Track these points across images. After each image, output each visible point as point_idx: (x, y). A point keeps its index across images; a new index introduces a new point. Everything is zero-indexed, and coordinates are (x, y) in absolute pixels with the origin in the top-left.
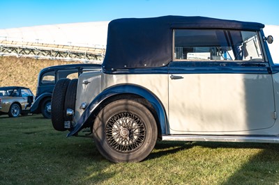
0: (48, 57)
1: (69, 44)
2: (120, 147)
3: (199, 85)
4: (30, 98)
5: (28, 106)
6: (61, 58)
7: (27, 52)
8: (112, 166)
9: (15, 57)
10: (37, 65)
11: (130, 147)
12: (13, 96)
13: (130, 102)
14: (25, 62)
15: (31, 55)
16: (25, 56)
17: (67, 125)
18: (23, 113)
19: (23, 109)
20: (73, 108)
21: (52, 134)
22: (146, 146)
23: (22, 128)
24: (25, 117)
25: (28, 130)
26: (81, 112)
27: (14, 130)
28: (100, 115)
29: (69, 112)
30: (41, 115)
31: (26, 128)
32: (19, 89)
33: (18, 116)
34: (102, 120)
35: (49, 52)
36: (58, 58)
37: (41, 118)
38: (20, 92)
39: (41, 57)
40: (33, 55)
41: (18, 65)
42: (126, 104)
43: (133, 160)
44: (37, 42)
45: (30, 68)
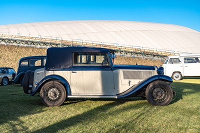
0: (26, 45)
1: (39, 37)
2: (51, 100)
3: (83, 75)
4: (14, 75)
5: (12, 79)
6: (34, 46)
7: (12, 42)
8: (47, 108)
9: (4, 45)
10: (18, 50)
11: (55, 100)
12: (4, 73)
13: (55, 82)
14: (11, 48)
15: (15, 44)
16: (11, 44)
17: (29, 91)
18: (10, 83)
19: (10, 80)
20: (32, 84)
21: (25, 95)
22: (61, 100)
23: (10, 92)
24: (11, 85)
25: (13, 93)
26: (36, 86)
27: (5, 93)
28: (43, 87)
29: (31, 86)
30: (20, 84)
31: (12, 92)
32: (7, 69)
33: (7, 85)
34: (43, 89)
35: (27, 42)
36: (32, 46)
37: (20, 86)
38: (8, 71)
39: (21, 45)
40: (16, 44)
41: (6, 51)
42: (53, 83)
43: (56, 106)
44: (18, 35)
45: (14, 53)
